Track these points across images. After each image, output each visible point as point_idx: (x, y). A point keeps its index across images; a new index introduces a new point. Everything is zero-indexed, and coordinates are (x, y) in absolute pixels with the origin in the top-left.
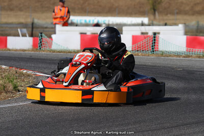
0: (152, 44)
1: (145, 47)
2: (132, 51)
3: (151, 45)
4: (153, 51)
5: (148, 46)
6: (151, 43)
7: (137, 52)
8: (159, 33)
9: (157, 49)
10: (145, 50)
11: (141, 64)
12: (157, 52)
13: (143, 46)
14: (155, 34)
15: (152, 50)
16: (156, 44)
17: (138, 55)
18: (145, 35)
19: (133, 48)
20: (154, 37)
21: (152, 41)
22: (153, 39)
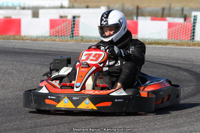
0: (72, 28)
1: (64, 32)
2: (50, 36)
3: (70, 30)
4: (73, 36)
5: (67, 31)
6: (70, 27)
7: (55, 38)
8: (79, 17)
9: (77, 34)
10: (64, 35)
11: (58, 50)
12: (77, 37)
13: (61, 31)
14: (74, 17)
15: (71, 35)
16: (76, 29)
17: (55, 41)
18: (64, 19)
19: (50, 33)
20: (74, 21)
21: (72, 25)
22: (73, 23)
